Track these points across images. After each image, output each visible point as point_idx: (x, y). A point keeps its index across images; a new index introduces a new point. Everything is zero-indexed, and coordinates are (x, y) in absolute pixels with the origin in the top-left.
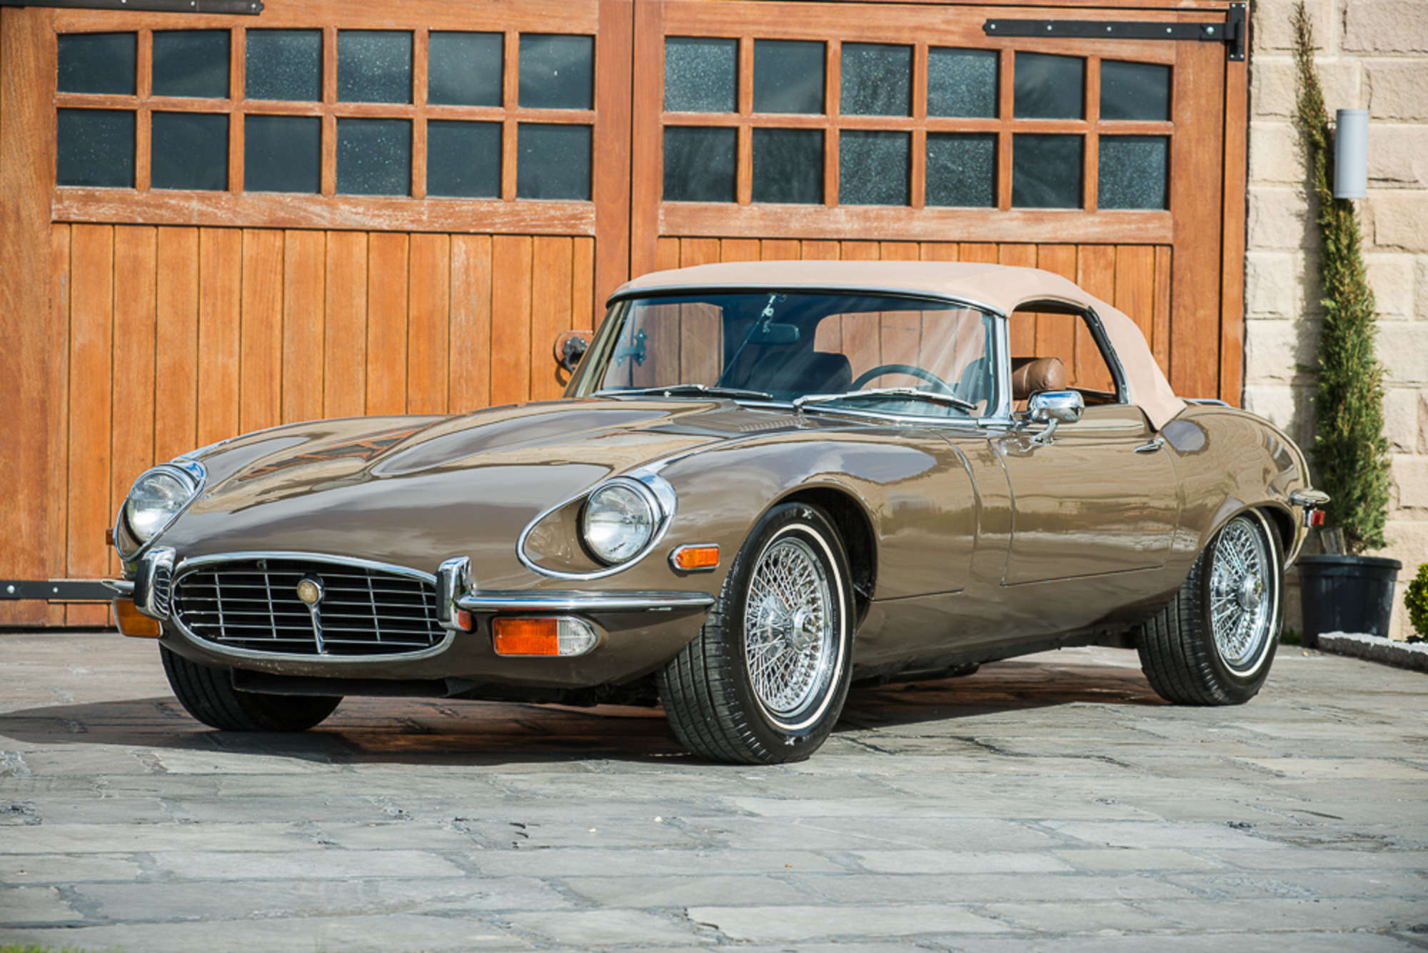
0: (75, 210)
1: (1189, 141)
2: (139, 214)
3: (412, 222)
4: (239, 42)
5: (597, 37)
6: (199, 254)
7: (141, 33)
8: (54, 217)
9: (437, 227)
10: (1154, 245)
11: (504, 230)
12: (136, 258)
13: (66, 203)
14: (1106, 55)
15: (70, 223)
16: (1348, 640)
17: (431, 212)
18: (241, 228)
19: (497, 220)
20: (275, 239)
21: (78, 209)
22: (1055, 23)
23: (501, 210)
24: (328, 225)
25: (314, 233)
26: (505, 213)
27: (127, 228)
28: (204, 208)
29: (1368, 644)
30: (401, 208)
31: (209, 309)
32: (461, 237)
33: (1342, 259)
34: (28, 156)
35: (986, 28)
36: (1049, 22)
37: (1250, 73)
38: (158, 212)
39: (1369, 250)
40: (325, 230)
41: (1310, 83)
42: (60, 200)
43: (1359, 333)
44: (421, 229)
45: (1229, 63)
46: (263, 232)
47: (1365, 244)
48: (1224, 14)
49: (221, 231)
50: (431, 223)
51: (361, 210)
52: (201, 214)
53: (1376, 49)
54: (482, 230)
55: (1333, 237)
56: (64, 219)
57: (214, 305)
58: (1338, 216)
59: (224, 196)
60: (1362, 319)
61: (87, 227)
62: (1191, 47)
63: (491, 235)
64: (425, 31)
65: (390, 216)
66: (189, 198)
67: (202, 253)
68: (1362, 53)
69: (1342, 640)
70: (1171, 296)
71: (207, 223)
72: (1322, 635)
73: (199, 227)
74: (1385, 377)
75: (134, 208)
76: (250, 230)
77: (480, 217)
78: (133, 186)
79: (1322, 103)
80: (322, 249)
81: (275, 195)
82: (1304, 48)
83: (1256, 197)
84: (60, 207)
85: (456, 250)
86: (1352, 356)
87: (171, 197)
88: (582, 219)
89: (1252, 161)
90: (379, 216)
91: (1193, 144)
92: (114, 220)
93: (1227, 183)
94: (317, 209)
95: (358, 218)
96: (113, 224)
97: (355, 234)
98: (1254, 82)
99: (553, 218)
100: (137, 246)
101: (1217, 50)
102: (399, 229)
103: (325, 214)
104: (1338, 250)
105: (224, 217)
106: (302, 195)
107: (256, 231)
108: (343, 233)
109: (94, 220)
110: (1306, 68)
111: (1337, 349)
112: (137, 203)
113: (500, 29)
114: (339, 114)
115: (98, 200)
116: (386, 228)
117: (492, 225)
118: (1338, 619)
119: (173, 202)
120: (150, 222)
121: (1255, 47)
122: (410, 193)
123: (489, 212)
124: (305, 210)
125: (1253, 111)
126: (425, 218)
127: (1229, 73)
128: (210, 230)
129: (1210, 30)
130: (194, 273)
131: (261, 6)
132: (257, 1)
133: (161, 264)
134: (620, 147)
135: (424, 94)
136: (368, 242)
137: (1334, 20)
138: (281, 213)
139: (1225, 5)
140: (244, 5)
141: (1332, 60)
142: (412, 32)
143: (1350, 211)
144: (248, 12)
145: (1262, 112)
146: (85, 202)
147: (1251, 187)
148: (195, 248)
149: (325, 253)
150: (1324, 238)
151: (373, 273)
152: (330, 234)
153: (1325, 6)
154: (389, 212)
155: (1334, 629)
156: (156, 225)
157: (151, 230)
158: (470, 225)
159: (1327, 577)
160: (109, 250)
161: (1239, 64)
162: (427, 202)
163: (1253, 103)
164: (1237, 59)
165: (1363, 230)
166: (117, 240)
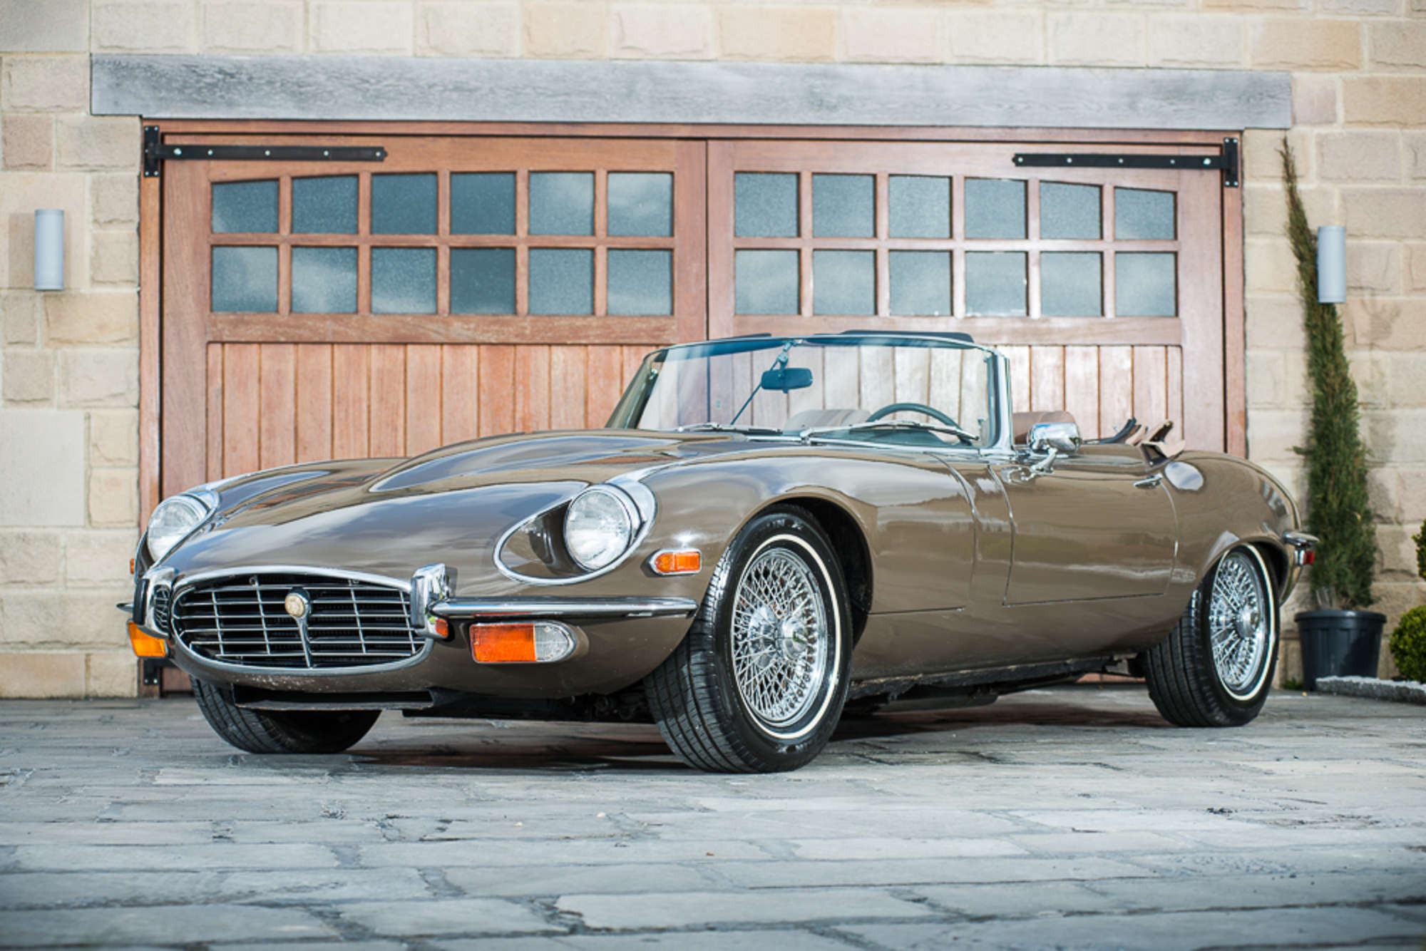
0: (227, 332)
1: (1193, 257)
2: (282, 334)
3: (517, 336)
4: (365, 181)
5: (676, 173)
6: (333, 368)
7: (282, 180)
8: (210, 338)
9: (538, 340)
10: (1166, 346)
11: (597, 341)
12: (279, 372)
13: (220, 326)
14: (1119, 183)
15: (223, 343)
16: (1342, 682)
17: (533, 327)
18: (369, 344)
19: (591, 333)
20: (397, 352)
21: (230, 331)
22: (1074, 157)
23: (595, 324)
24: (442, 339)
25: (433, 347)
26: (598, 327)
27: (272, 346)
28: (336, 328)
29: (1358, 684)
30: (507, 324)
31: (342, 415)
32: (559, 348)
33: (1328, 353)
34: (187, 287)
35: (1015, 160)
36: (1069, 155)
37: (1242, 198)
38: (297, 331)
39: (1350, 349)
41: (1295, 206)
42: (214, 324)
43: (1345, 418)
44: (524, 341)
45: (1226, 190)
46: (388, 347)
47: (1346, 343)
48: (1218, 148)
49: (351, 347)
50: (533, 336)
51: (472, 326)
52: (335, 333)
53: (1350, 177)
54: (577, 341)
55: (1320, 337)
56: (218, 339)
57: (347, 411)
58: (1322, 317)
59: (354, 317)
60: (1346, 408)
61: (237, 346)
62: (1189, 178)
63: (586, 345)
64: (526, 172)
65: (497, 331)
66: (324, 319)
67: (336, 365)
68: (1337, 180)
69: (1336, 682)
70: (1182, 390)
71: (339, 340)
72: (1319, 680)
73: (332, 344)
74: (1367, 457)
75: (277, 328)
76: (377, 346)
77: (575, 331)
78: (277, 310)
79: (1306, 221)
80: (438, 360)
82: (1290, 176)
83: (1252, 303)
84: (214, 329)
85: (555, 358)
86: (1339, 438)
87: (308, 319)
88: (664, 330)
89: (1248, 273)
90: (488, 332)
91: (1197, 260)
92: (260, 340)
94: (434, 327)
95: (470, 333)
96: (259, 343)
97: (468, 347)
98: (1247, 205)
99: (640, 330)
100: (279, 361)
101: (1213, 177)
102: (506, 341)
103: (442, 330)
104: (1324, 347)
105: (354, 335)
107: (382, 346)
108: (456, 347)
109: (243, 340)
110: (1292, 192)
111: (1327, 432)
112: (280, 325)
113: (591, 167)
114: (453, 244)
115: (247, 323)
116: (493, 341)
117: (587, 337)
118: (1333, 666)
119: (310, 323)
120: (290, 340)
121: (1246, 175)
122: (515, 313)
123: (584, 326)
124: (423, 328)
125: (1247, 231)
126: (528, 332)
127: (1226, 198)
128: (344, 347)
129: (1207, 162)
130: (329, 383)
131: (384, 154)
132: (381, 149)
133: (300, 377)
134: (697, 267)
135: (526, 227)
136: (479, 353)
137: (1313, 150)
138: (403, 331)
139: (1218, 139)
140: (369, 153)
141: (1312, 186)
142: (514, 173)
143: (1333, 314)
144: (373, 159)
145: (1255, 230)
146: (235, 324)
147: (1248, 295)
148: (329, 363)
149: (442, 364)
150: (1312, 338)
151: (483, 381)
152: (445, 347)
153: (1306, 140)
154: (496, 328)
155: (1329, 674)
156: (296, 343)
157: (291, 347)
158: (568, 338)
159: (1323, 629)
160: (256, 366)
161: (1234, 190)
162: (529, 319)
163: (1247, 223)
164: (1232, 185)
165: (1345, 331)
166: (263, 356)
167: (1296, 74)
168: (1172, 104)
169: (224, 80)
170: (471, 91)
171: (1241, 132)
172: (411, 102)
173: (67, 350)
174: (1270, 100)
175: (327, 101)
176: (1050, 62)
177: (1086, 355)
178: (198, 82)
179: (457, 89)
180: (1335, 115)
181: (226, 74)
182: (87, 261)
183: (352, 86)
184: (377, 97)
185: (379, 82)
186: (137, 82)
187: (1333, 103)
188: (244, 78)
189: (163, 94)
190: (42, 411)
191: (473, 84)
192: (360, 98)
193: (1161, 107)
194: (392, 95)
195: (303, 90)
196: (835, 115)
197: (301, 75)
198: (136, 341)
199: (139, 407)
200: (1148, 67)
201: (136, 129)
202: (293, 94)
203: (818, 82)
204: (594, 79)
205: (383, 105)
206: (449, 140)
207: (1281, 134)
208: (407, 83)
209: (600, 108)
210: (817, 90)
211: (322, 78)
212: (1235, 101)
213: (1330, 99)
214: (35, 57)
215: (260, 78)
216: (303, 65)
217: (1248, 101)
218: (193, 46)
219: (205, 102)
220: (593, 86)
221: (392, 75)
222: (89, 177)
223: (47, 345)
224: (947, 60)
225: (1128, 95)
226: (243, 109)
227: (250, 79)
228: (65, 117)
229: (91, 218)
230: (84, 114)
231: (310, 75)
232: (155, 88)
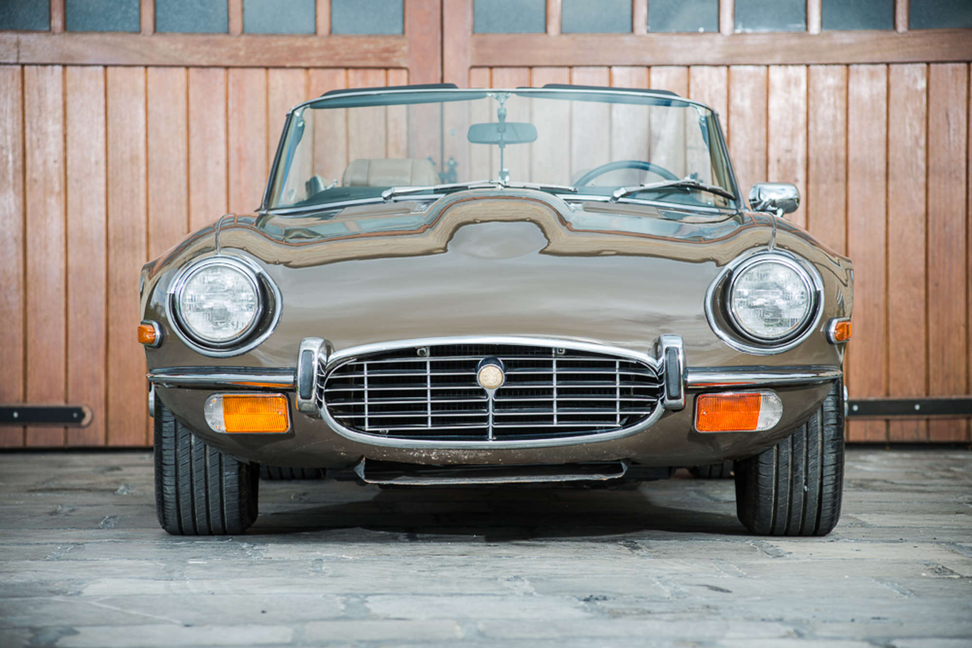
3: (230, 57)
9: (253, 62)
10: (968, 62)
11: (319, 64)
17: (247, 48)
19: (312, 55)
20: (98, 75)
23: (317, 44)
24: (146, 61)
25: (136, 70)
26: (320, 48)
30: (219, 44)
40: (146, 66)
44: (239, 64)
46: (85, 69)
50: (248, 58)
51: (180, 46)
54: (297, 64)
59: (48, 38)
63: (307, 68)
65: (208, 52)
67: (26, 89)
71: (30, 61)
73: (22, 65)
76: (73, 68)
77: (295, 52)
80: (143, 83)
85: (272, 84)
88: (394, 52)
90: (198, 52)
94: (137, 47)
95: (177, 54)
97: (175, 70)
99: (367, 51)
102: (218, 63)
103: (145, 51)
107: (78, 69)
108: (163, 69)
116: (204, 63)
117: (308, 59)
122: (228, 32)
123: (306, 46)
124: (125, 48)
136: (188, 77)
138: (103, 52)
148: (19, 85)
149: (147, 87)
151: (193, 107)
152: (150, 70)
154: (207, 48)
158: (287, 60)
162: (243, 38)
177: (872, 75)
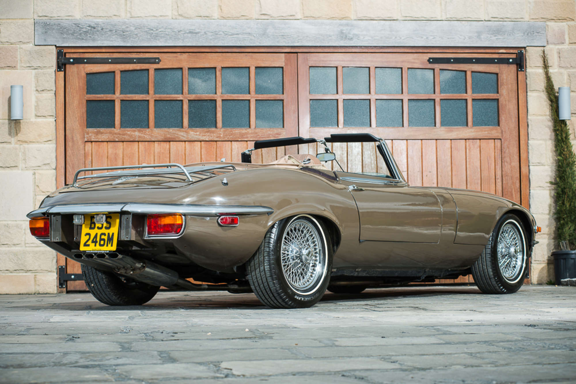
0: (93, 137)
1: (505, 101)
2: (117, 138)
3: (217, 137)
4: (152, 72)
5: (284, 68)
6: (139, 152)
7: (116, 72)
8: (86, 140)
9: (226, 139)
10: (494, 139)
11: (251, 139)
12: (116, 154)
13: (90, 135)
14: (473, 70)
15: (92, 142)
16: (573, 281)
17: (224, 134)
18: (154, 141)
19: (249, 136)
20: (166, 145)
21: (95, 137)
22: (454, 59)
23: (250, 132)
24: (186, 139)
25: (181, 143)
26: (251, 133)
27: (113, 143)
28: (140, 135)
30: (213, 132)
32: (235, 142)
33: (563, 141)
34: (76, 118)
35: (429, 61)
36: (452, 58)
37: (526, 75)
38: (123, 136)
39: (573, 139)
40: (185, 141)
41: (548, 79)
42: (88, 134)
43: (571, 169)
44: (220, 140)
45: (519, 72)
46: (162, 143)
47: (571, 137)
48: (515, 55)
49: (146, 143)
50: (224, 138)
51: (198, 133)
52: (139, 137)
53: (571, 67)
54: (243, 140)
55: (560, 134)
56: (89, 140)
58: (561, 126)
59: (148, 130)
60: (572, 164)
61: (98, 143)
62: (504, 67)
63: (247, 141)
64: (220, 67)
65: (209, 135)
66: (135, 131)
67: (140, 151)
68: (566, 68)
69: (570, 280)
70: (502, 158)
71: (141, 140)
72: (562, 280)
73: (138, 141)
75: (115, 135)
76: (157, 142)
77: (242, 135)
78: (115, 128)
79: (553, 86)
80: (184, 148)
81: (166, 129)
82: (546, 67)
83: (531, 120)
84: (88, 136)
85: (233, 147)
86: (569, 177)
87: (128, 131)
88: (280, 134)
89: (529, 108)
90: (205, 136)
91: (507, 102)
92: (107, 140)
93: (520, 116)
94: (182, 134)
95: (197, 136)
96: (107, 142)
97: (196, 142)
98: (528, 79)
99: (270, 134)
100: (116, 149)
101: (513, 67)
102: (212, 140)
103: (185, 135)
104: (562, 139)
105: (148, 138)
106: (176, 129)
107: (160, 142)
108: (191, 142)
109: (100, 140)
110: (547, 73)
111: (563, 175)
113: (248, 66)
114: (189, 99)
115: (102, 133)
116: (207, 140)
117: (247, 137)
118: (568, 274)
119: (129, 133)
120: (120, 140)
121: (528, 66)
122: (216, 127)
123: (246, 133)
124: (177, 134)
125: (528, 89)
126: (222, 136)
127: (519, 76)
128: (143, 143)
129: (511, 60)
130: (137, 158)
131: (160, 61)
132: (158, 58)
133: (125, 156)
134: (294, 107)
135: (220, 91)
136: (201, 145)
137: (556, 56)
138: (168, 136)
139: (516, 51)
140: (153, 60)
141: (556, 70)
142: (215, 68)
143: (566, 125)
144: (155, 63)
145: (531, 89)
146: (97, 133)
147: (529, 117)
148: (137, 150)
149: (185, 150)
150: (556, 135)
151: (203, 157)
152: (187, 142)
153: (552, 51)
155: (566, 278)
156: (123, 142)
157: (121, 143)
158: (239, 138)
159: (563, 259)
160: (106, 151)
161: (522, 72)
162: (222, 129)
163: (528, 86)
164: (521, 71)
165: (570, 132)
166: (109, 147)
167: (548, 23)
168: (495, 36)
169: (91, 29)
170: (196, 33)
171: (525, 48)
172: (170, 38)
173: (26, 145)
174: (537, 34)
175: (135, 38)
176: (443, 19)
178: (80, 31)
179: (190, 32)
180: (565, 40)
181: (92, 27)
182: (33, 107)
183: (146, 31)
184: (157, 36)
185: (157, 30)
186: (54, 31)
187: (564, 35)
188: (100, 29)
189: (65, 36)
190: (15, 171)
191: (197, 31)
192: (149, 37)
193: (491, 37)
194: (163, 35)
195: (125, 33)
196: (351, 42)
197: (124, 27)
198: (54, 141)
199: (56, 169)
200: (485, 21)
201: (54, 50)
202: (121, 35)
203: (344, 28)
204: (249, 28)
205: (159, 40)
206: (187, 54)
207: (542, 48)
208: (169, 30)
209: (251, 40)
210: (344, 32)
211: (133, 28)
212: (522, 34)
213: (562, 34)
214: (10, 21)
215: (106, 29)
216: (124, 23)
217: (528, 35)
218: (78, 15)
219: (83, 39)
220: (248, 31)
221: (162, 27)
222: (34, 72)
223: (16, 143)
224: (399, 18)
225: (477, 32)
226: (99, 42)
227: (102, 29)
228: (24, 46)
229: (35, 89)
230: (31, 45)
231: (127, 27)
232: (62, 33)
